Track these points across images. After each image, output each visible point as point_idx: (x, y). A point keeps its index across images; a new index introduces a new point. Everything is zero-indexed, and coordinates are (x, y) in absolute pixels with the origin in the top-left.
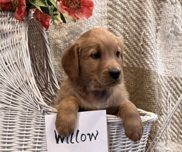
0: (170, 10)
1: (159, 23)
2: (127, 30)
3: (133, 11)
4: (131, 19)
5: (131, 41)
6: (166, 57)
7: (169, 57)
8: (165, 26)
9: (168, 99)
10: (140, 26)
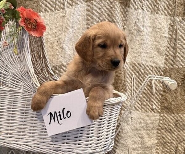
0: (133, 14)
1: (126, 23)
3: (105, 14)
7: (133, 48)
8: (130, 25)
9: (133, 79)
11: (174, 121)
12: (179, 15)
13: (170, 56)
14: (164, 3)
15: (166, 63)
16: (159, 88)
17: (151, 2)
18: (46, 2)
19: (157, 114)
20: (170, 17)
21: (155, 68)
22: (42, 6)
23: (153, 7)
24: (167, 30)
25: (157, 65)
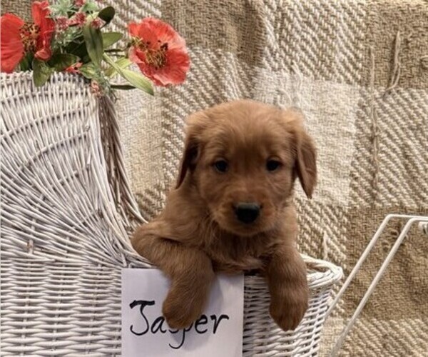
0: (269, 80)
4: (202, 97)
11: (379, 337)
12: (378, 83)
13: (362, 179)
14: (343, 56)
15: (353, 194)
16: (339, 256)
17: (312, 53)
19: (337, 319)
20: (359, 86)
21: (328, 208)
23: (317, 65)
24: (353, 118)
25: (333, 200)
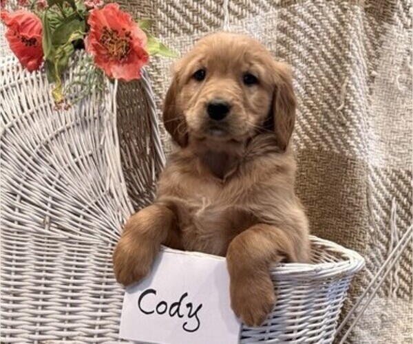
1: (377, 63)
2: (313, 77)
3: (327, 41)
4: (322, 57)
5: (318, 100)
6: (390, 131)
7: (396, 131)
10: (338, 71)
18: (173, 9)
22: (162, 19)
